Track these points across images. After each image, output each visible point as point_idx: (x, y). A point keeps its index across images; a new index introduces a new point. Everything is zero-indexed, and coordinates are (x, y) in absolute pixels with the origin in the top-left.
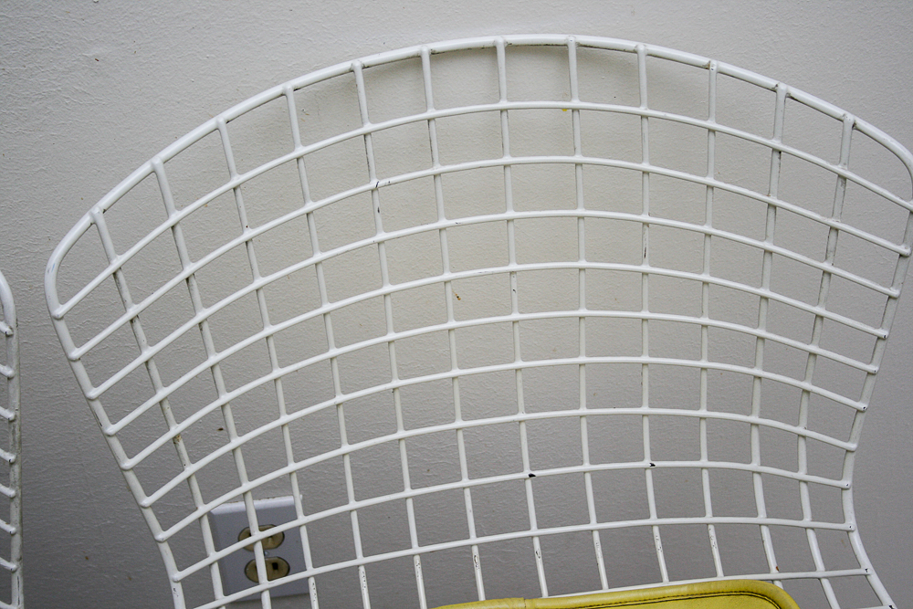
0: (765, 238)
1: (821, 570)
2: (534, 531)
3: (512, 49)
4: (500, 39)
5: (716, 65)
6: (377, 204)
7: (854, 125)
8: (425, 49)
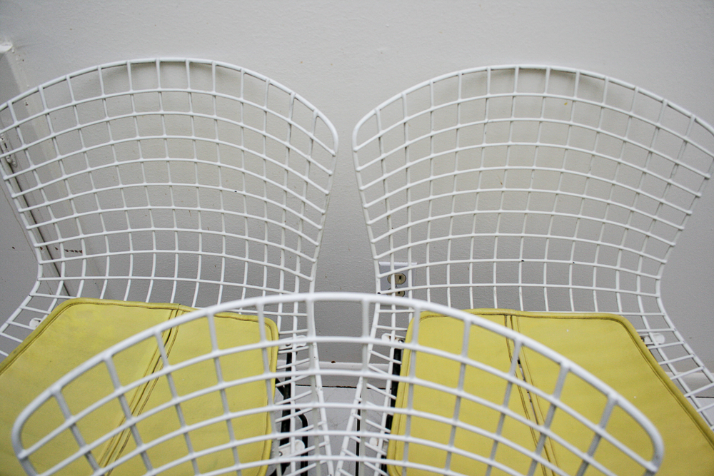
0: (645, 166)
1: (642, 313)
2: (520, 284)
3: (553, 71)
4: (548, 66)
5: (638, 88)
6: (486, 130)
7: (696, 121)
8: (517, 66)
